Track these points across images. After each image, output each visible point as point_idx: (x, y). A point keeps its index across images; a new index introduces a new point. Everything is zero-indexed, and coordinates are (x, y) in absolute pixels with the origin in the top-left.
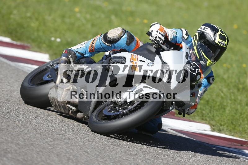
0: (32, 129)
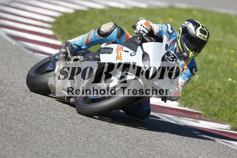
0: (122, 153)
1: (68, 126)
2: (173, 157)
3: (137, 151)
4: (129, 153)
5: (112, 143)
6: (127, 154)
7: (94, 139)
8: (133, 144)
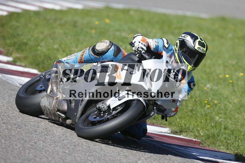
1: (2, 132)
2: (112, 162)
3: (75, 157)
4: (66, 159)
5: (49, 149)
6: (64, 160)
7: (30, 145)
8: (70, 150)
